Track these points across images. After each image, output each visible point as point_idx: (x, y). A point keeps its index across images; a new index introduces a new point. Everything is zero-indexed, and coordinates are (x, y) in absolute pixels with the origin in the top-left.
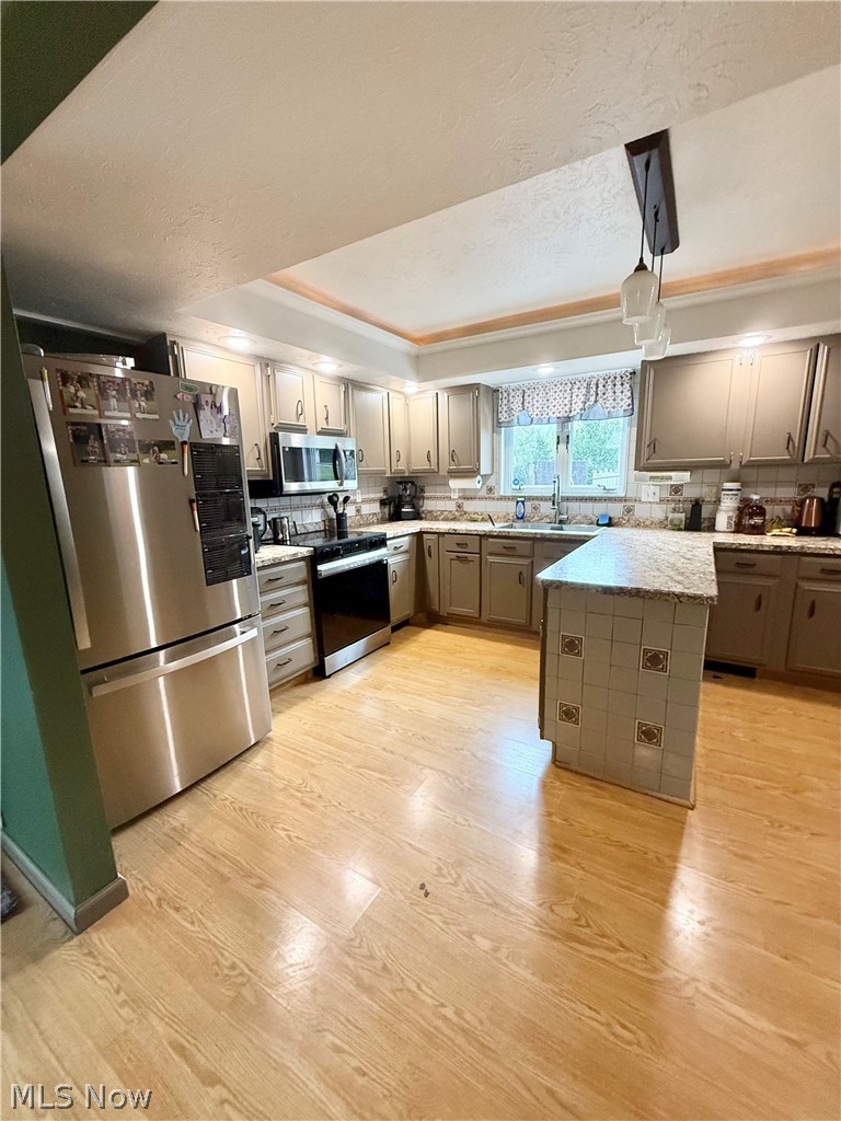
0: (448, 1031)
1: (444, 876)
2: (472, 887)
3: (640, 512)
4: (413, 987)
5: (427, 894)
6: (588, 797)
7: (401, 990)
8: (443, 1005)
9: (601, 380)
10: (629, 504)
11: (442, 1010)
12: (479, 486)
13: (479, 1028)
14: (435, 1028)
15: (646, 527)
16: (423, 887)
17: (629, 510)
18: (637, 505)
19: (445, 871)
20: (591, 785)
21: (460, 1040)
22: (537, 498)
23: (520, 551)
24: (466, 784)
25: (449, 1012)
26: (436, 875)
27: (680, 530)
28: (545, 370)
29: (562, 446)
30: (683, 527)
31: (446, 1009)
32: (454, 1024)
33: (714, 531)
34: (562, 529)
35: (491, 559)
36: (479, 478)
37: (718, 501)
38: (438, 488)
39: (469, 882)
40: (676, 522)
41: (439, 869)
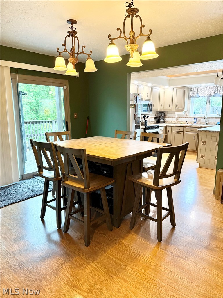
9: (219, 87)
12: (184, 114)
22: (200, 118)
23: (194, 130)
29: (208, 103)
35: (186, 133)
36: (184, 112)
38: (171, 114)
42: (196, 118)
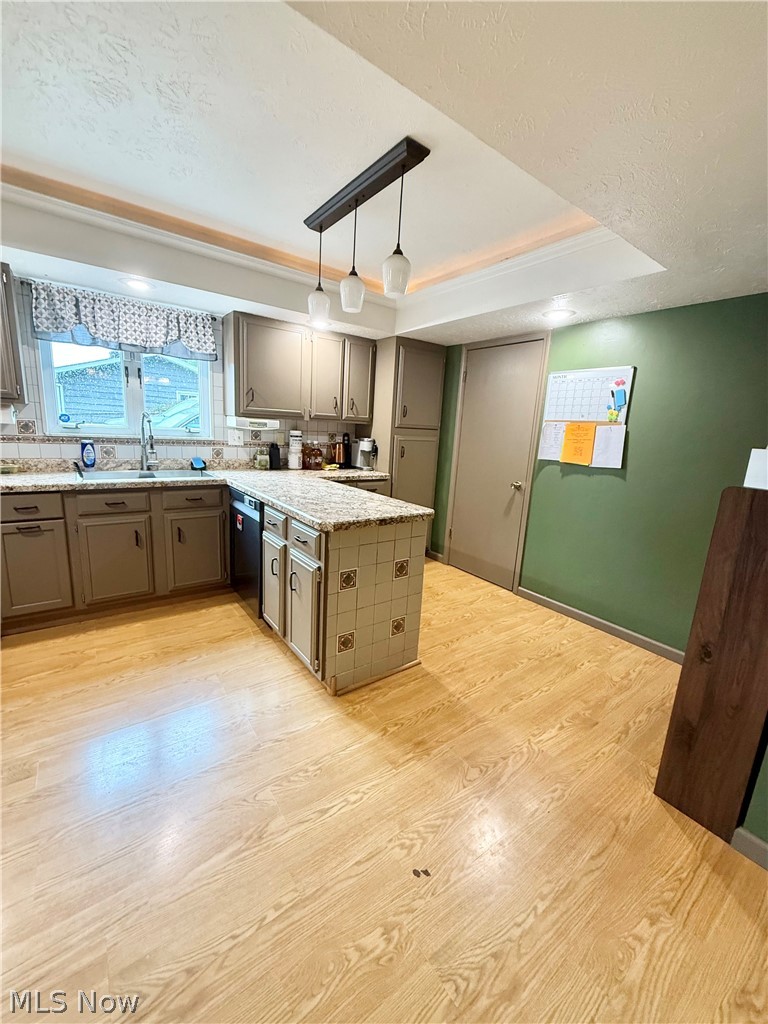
0: (556, 915)
1: (412, 846)
2: (432, 826)
3: (229, 454)
4: (517, 932)
5: (426, 873)
6: (381, 700)
7: (519, 945)
8: (535, 908)
9: (182, 316)
10: (218, 447)
11: (540, 911)
13: (553, 885)
14: (554, 924)
15: (235, 468)
16: (416, 873)
17: (218, 454)
18: (225, 449)
19: (408, 842)
20: (373, 690)
21: (562, 907)
22: (109, 440)
23: (131, 506)
24: (311, 769)
25: (541, 907)
26: (408, 854)
27: (266, 469)
28: (138, 285)
29: (134, 381)
30: (268, 467)
31: (539, 906)
32: (550, 905)
33: (289, 469)
34: (154, 477)
35: (85, 522)
37: (287, 445)
39: (426, 827)
40: (263, 463)
41: (402, 846)
42: (92, 445)
